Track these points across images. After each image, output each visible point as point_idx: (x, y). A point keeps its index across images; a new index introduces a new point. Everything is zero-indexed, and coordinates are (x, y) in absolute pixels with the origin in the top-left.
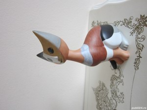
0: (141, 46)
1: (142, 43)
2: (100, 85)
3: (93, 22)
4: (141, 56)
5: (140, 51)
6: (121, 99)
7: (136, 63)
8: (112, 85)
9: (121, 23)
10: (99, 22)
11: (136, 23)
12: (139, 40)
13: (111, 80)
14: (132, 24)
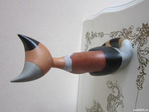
0: (145, 60)
1: (146, 56)
2: (95, 105)
3: (88, 33)
4: (145, 72)
5: (144, 66)
7: (138, 81)
8: (109, 107)
9: (119, 33)
10: (94, 33)
11: (137, 33)
12: (142, 53)
13: (108, 100)
14: (133, 34)
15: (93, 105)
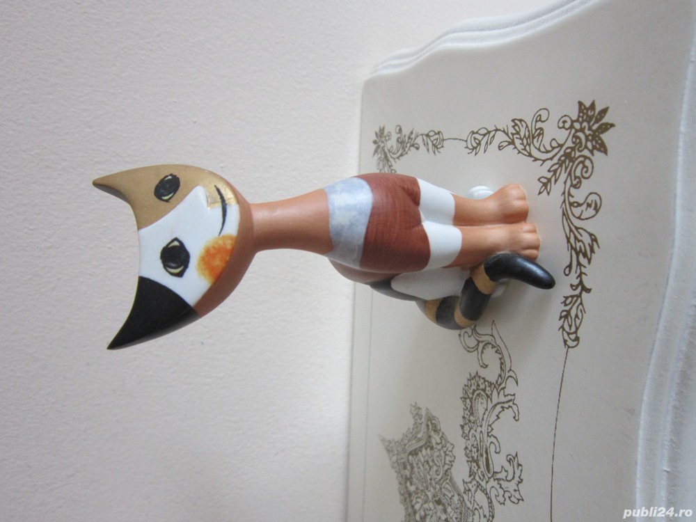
0: (587, 239)
1: (589, 226)
2: (417, 425)
3: (381, 134)
4: (587, 284)
5: (583, 261)
6: (512, 486)
7: (566, 316)
8: (469, 421)
9: (501, 137)
10: (406, 132)
11: (562, 136)
12: (577, 211)
13: (464, 399)
14: (546, 141)
15: (410, 422)
